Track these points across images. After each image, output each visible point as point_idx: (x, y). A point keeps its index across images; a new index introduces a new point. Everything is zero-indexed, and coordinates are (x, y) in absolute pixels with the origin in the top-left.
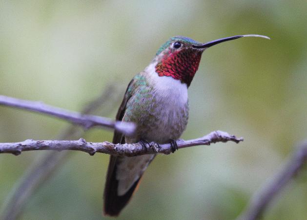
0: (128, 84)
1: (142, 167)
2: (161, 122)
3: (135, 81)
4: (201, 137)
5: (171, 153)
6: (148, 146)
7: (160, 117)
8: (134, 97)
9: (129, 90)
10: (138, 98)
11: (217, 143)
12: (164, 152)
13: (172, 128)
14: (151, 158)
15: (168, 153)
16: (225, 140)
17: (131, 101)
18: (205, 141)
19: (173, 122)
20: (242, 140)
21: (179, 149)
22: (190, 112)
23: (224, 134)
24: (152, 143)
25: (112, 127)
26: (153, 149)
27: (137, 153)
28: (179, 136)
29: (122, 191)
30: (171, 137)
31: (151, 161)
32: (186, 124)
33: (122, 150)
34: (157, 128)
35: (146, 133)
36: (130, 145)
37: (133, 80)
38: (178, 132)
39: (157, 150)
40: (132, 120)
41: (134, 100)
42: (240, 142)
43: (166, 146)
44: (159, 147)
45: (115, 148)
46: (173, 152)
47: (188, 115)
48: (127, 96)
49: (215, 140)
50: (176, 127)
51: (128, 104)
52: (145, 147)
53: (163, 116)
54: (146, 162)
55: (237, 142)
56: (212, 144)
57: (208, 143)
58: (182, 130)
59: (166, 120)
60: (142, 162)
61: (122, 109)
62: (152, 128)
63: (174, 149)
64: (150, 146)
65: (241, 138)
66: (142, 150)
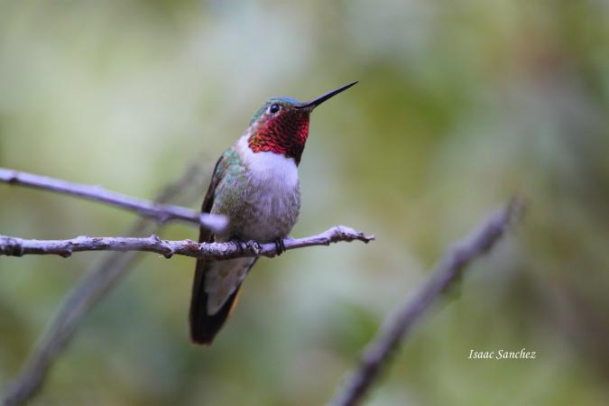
0: (216, 162)
1: (239, 274)
2: (261, 213)
3: (225, 159)
4: (317, 234)
5: (276, 256)
6: (244, 246)
7: (259, 206)
8: (224, 181)
9: (218, 171)
10: (229, 182)
11: (339, 243)
12: (268, 254)
13: (279, 221)
14: (251, 262)
15: (272, 256)
16: (349, 238)
17: (220, 186)
18: (322, 239)
19: (279, 213)
20: (373, 239)
21: (287, 251)
22: (302, 198)
23: (348, 230)
24: (250, 242)
25: (196, 221)
26: (252, 250)
27: (229, 256)
28: (288, 232)
29: (213, 309)
30: (277, 233)
31: (251, 266)
32: (297, 214)
33: (210, 252)
34: (257, 221)
35: (242, 228)
36: (220, 245)
37: (222, 158)
38: (286, 226)
39: (257, 251)
40: (222, 211)
41: (224, 186)
42: (371, 241)
43: (269, 247)
44: (260, 248)
45: (200, 248)
46: (279, 254)
47: (299, 202)
48: (215, 179)
49: (337, 238)
50: (283, 219)
51: (217, 191)
52: (241, 248)
53: (264, 205)
54: (245, 266)
55: (367, 241)
56: (332, 244)
57: (326, 243)
58: (293, 224)
59: (268, 210)
60: (238, 267)
61: (209, 197)
62: (249, 221)
63: (280, 249)
64: (248, 247)
65: (372, 236)
66: (236, 252)
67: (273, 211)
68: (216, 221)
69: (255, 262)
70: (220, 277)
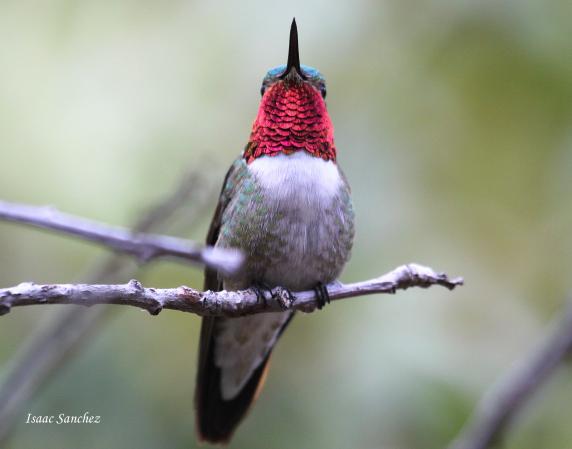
1: (266, 338)
2: (292, 249)
3: (237, 169)
4: (376, 277)
5: (317, 310)
6: (268, 295)
8: (235, 202)
9: (227, 186)
10: (242, 203)
11: (410, 290)
12: (306, 308)
13: (320, 258)
14: (284, 321)
15: (311, 310)
16: (425, 283)
17: (230, 208)
18: (384, 284)
19: (320, 246)
20: (460, 284)
21: (332, 302)
22: (356, 222)
23: (423, 271)
24: (277, 288)
25: (195, 258)
26: (280, 302)
27: (246, 310)
29: (230, 390)
30: (319, 277)
33: (216, 305)
34: (285, 259)
35: (264, 270)
36: (232, 294)
39: (288, 303)
41: (235, 208)
42: (458, 287)
43: (305, 297)
44: (291, 298)
45: (202, 300)
46: (320, 308)
48: (224, 199)
49: (406, 282)
50: (326, 255)
52: (263, 297)
53: (297, 235)
54: (274, 327)
55: (451, 286)
56: (399, 292)
57: (392, 290)
58: (342, 261)
59: (302, 243)
62: (275, 260)
63: (322, 300)
64: (274, 296)
65: (459, 279)
66: (256, 304)
67: (310, 244)
68: (225, 258)
69: (289, 320)
70: (236, 345)
